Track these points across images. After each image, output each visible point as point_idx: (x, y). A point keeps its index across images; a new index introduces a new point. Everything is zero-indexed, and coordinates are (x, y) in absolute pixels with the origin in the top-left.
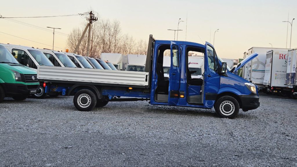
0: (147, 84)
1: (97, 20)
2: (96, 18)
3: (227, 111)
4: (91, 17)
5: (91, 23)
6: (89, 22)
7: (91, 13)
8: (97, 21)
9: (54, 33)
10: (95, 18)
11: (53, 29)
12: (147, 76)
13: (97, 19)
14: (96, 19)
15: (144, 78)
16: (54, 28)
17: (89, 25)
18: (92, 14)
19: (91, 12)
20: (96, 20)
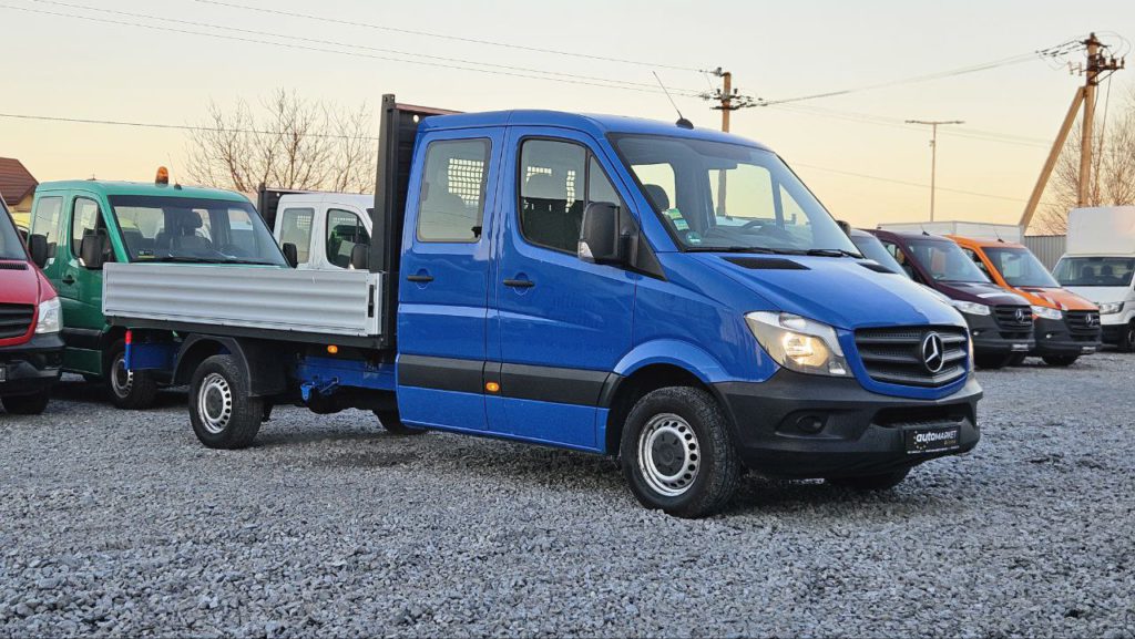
0: (373, 327)
1: (1122, 67)
2: (1114, 61)
3: (669, 475)
4: (1091, 58)
5: (1091, 82)
6: (1083, 81)
7: (1091, 42)
8: (1119, 70)
9: (933, 142)
10: (1108, 62)
11: (932, 126)
12: (372, 289)
13: (1123, 62)
14: (1118, 64)
15: (363, 299)
16: (935, 124)
17: (1085, 93)
18: (1099, 45)
19: (1093, 35)
20: (1116, 68)
